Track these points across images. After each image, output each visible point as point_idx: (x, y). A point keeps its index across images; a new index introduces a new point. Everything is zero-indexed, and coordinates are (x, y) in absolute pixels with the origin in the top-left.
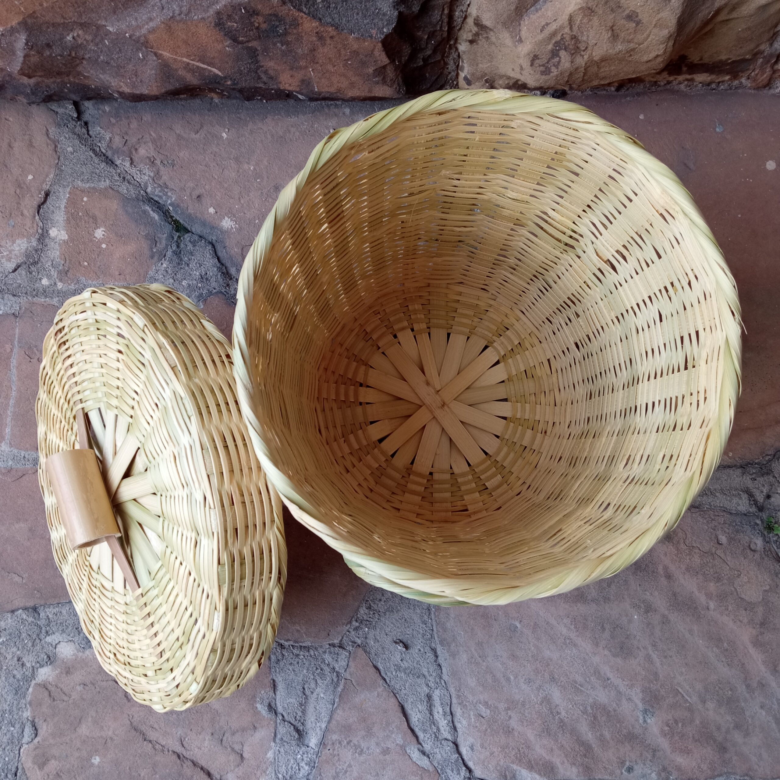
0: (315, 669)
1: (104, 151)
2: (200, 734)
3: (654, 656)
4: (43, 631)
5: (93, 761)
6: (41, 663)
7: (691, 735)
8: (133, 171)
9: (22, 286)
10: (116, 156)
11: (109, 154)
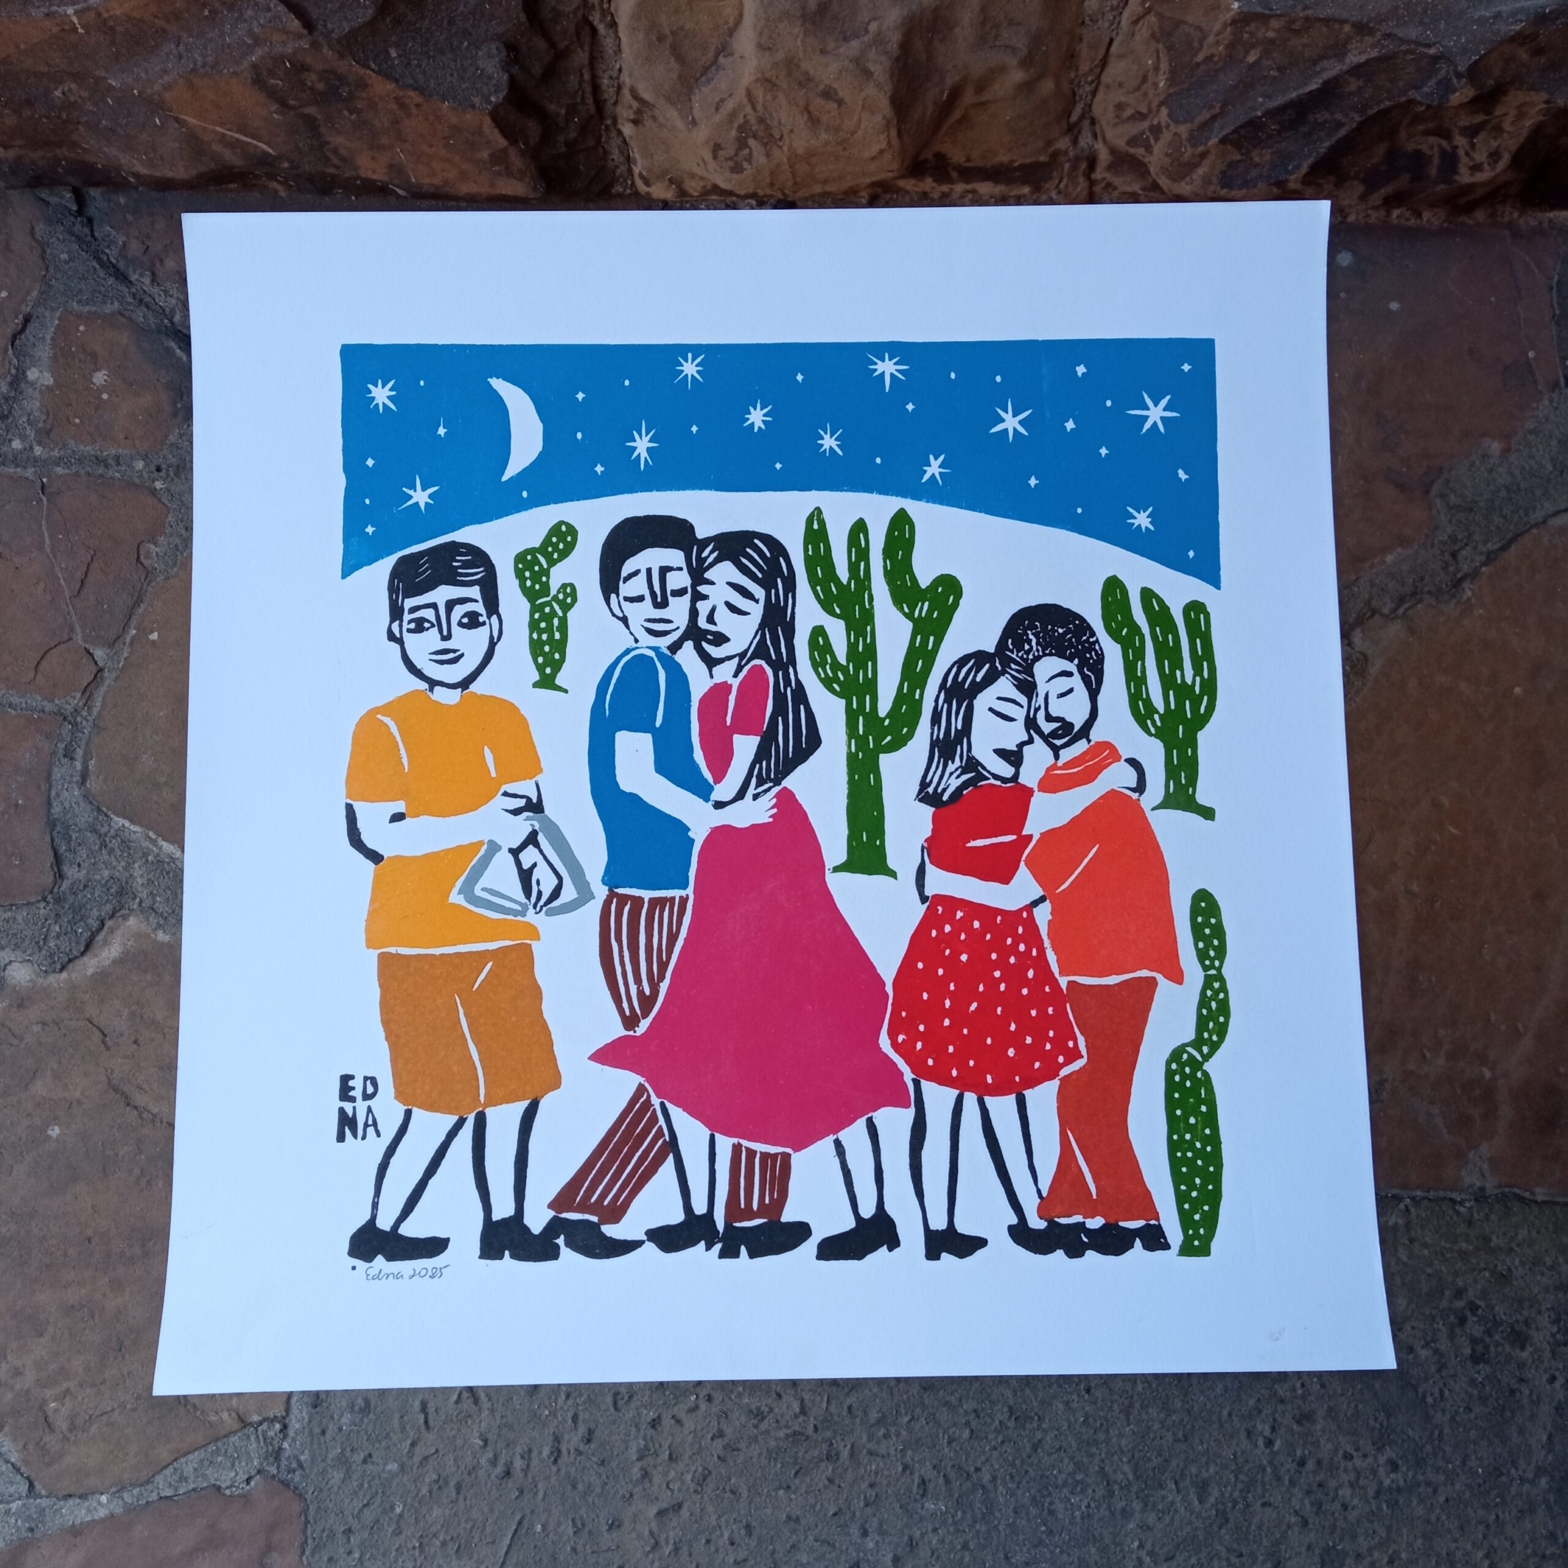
1: (113, 261)
5: (50, 1132)
8: (155, 290)
10: (131, 269)
11: (121, 265)
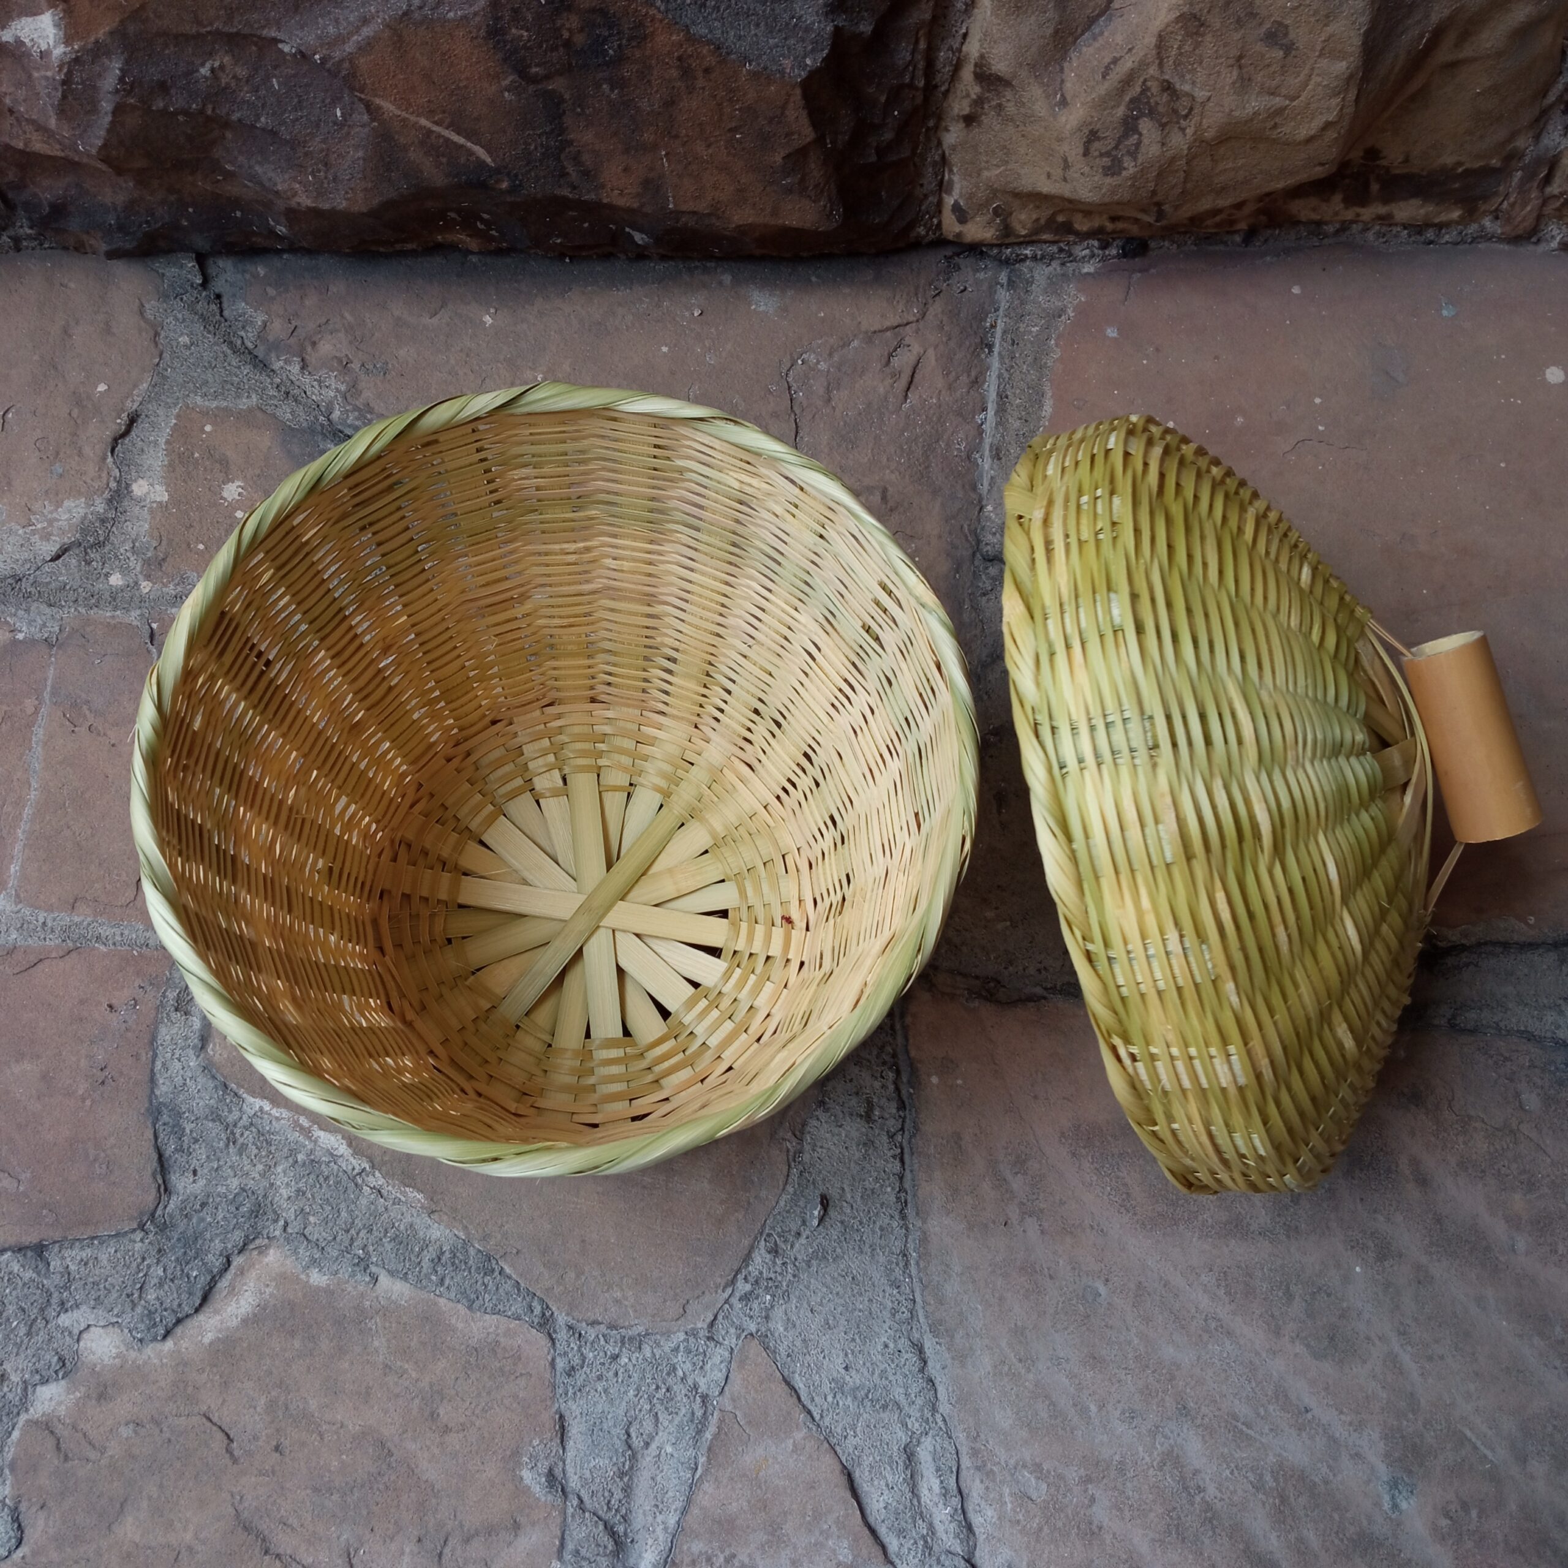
0: (654, 1387)
1: (250, 345)
2: (392, 1539)
3: (1406, 1358)
4: (55, 1300)
6: (44, 1373)
7: (1500, 1537)
8: (306, 381)
9: (68, 587)
10: (273, 355)
11: (260, 352)
